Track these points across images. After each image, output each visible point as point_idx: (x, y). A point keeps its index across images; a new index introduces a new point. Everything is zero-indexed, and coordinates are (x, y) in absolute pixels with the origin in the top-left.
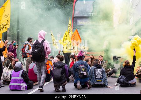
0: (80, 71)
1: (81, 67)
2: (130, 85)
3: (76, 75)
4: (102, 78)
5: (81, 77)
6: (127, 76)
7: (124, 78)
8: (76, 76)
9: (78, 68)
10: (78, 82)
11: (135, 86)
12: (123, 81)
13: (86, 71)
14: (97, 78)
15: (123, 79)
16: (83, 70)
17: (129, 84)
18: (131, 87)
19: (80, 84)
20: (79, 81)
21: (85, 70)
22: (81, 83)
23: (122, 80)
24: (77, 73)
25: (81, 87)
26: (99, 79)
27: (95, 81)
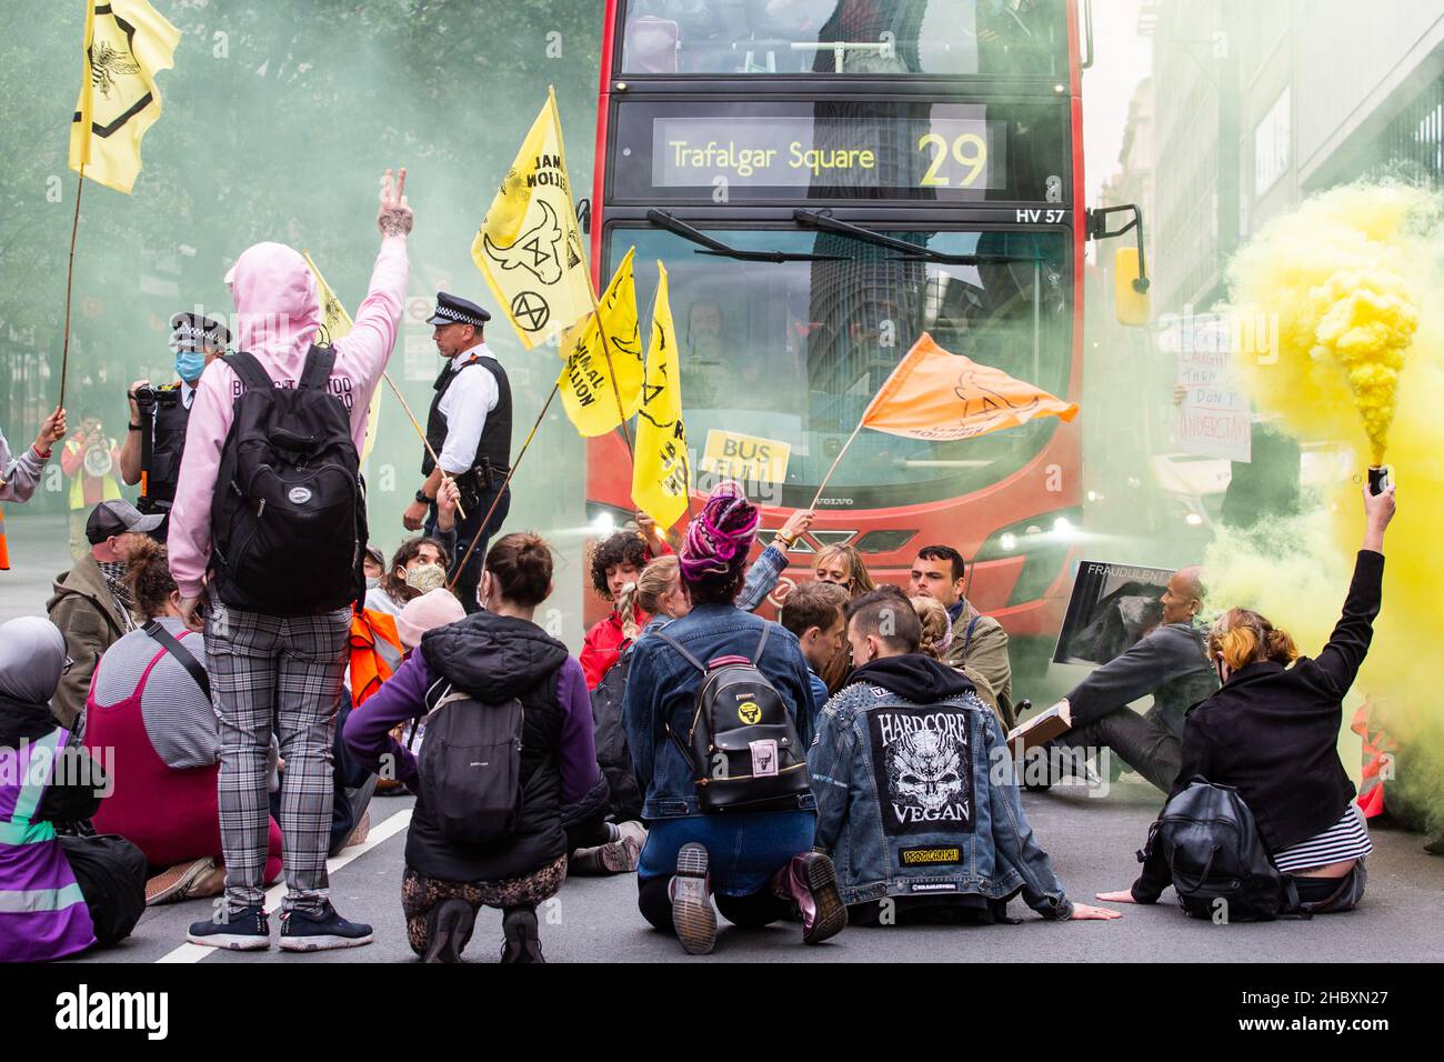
0: (710, 730)
1: (723, 684)
2: (1294, 894)
3: (660, 781)
4: (966, 826)
5: (718, 801)
6: (1262, 786)
7: (1227, 811)
8: (665, 794)
9: (688, 699)
10: (683, 866)
11: (1348, 909)
12: (1218, 853)
13: (777, 734)
14: (909, 827)
15: (1217, 822)
16: (750, 712)
17: (1287, 879)
18: (1308, 915)
19: (712, 887)
20: (693, 856)
21: (773, 714)
22: (716, 881)
23: (1197, 835)
24: (668, 754)
25: (723, 922)
26: (932, 837)
27: (888, 862)
